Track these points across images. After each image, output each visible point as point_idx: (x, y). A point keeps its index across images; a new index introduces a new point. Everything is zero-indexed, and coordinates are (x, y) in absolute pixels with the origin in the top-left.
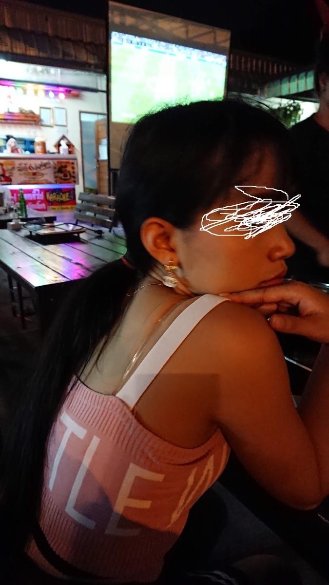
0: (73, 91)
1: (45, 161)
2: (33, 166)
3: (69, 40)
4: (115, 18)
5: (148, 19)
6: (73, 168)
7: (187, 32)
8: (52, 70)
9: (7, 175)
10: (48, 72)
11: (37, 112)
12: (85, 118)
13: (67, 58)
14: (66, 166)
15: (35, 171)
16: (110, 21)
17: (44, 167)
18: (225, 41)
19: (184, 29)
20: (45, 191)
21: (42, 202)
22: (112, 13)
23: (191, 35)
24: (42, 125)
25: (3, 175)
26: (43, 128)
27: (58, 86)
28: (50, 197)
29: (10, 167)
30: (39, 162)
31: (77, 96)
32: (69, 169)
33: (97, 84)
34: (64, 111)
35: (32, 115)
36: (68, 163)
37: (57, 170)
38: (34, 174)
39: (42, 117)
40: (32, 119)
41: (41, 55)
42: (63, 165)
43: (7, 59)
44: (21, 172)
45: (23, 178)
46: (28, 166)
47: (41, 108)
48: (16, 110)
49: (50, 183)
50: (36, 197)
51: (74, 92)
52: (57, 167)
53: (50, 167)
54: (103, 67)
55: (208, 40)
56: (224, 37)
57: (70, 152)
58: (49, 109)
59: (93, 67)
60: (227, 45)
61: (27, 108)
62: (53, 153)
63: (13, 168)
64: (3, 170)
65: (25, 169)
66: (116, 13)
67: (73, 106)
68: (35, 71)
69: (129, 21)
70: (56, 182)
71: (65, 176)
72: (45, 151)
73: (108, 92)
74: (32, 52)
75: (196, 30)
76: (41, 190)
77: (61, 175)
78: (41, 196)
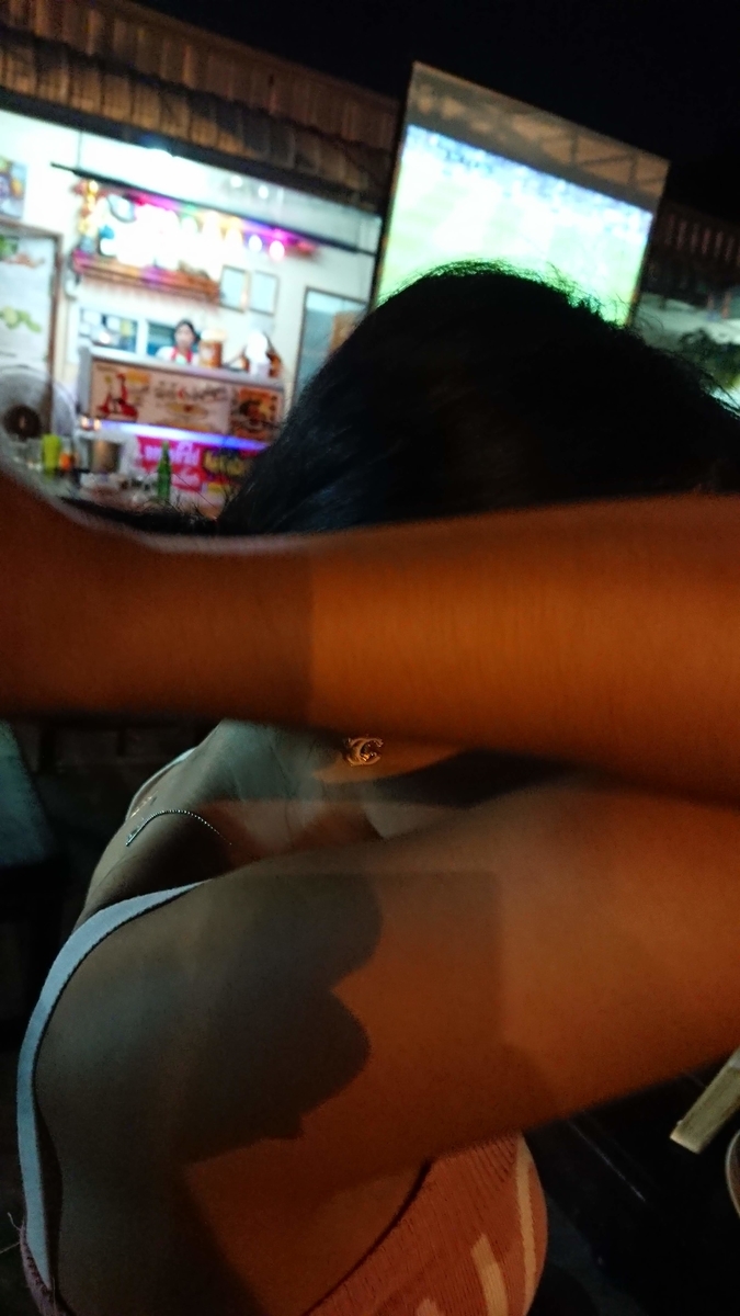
0: (302, 243)
1: (215, 385)
2: (190, 390)
3: (314, 131)
4: (420, 98)
5: (492, 112)
6: (273, 408)
7: (574, 150)
8: (264, 189)
9: (130, 401)
10: (254, 193)
11: (214, 276)
12: (318, 304)
13: (302, 169)
14: (257, 403)
15: (190, 402)
16: (410, 102)
17: (209, 398)
18: (653, 181)
19: (567, 144)
20: (204, 449)
21: (193, 470)
22: (418, 87)
23: (581, 158)
24: (221, 305)
25: (122, 401)
26: (222, 311)
27: (273, 226)
28: (211, 463)
29: (139, 385)
30: (202, 385)
31: (307, 255)
32: (264, 409)
33: (357, 234)
34: (272, 283)
35: (202, 279)
36: (264, 395)
37: (237, 407)
38: (188, 409)
39: (226, 288)
40: (203, 290)
41: (251, 154)
42: (254, 398)
43: (174, 152)
44: (160, 401)
45: (163, 414)
46: (178, 389)
47: (226, 267)
48: (171, 265)
49: (217, 432)
50: (184, 458)
51: (304, 245)
52: (240, 401)
53: (224, 399)
54: (378, 199)
55: (616, 173)
56: (652, 172)
57: (272, 373)
58: (242, 271)
59: (355, 197)
60: (657, 189)
61: (196, 264)
62: (236, 370)
63: (146, 389)
64: (124, 390)
65: (171, 394)
66: (426, 88)
67: (296, 274)
68: (227, 187)
69: (451, 108)
70: (231, 433)
71: (254, 422)
72: (218, 362)
73: (379, 256)
74: (230, 146)
75: (593, 148)
76: (196, 446)
77: (242, 418)
78: (193, 459)
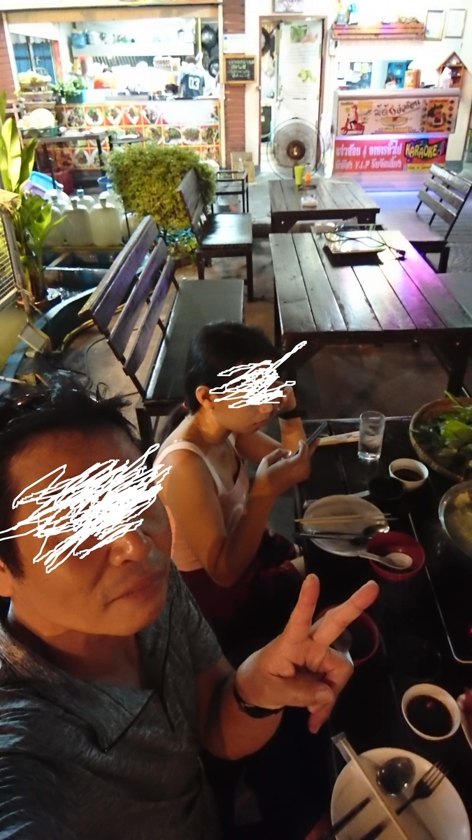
1: (412, 100)
2: (396, 108)
6: (451, 109)
9: (360, 121)
14: (441, 107)
15: (397, 115)
17: (410, 109)
20: (406, 143)
21: (398, 158)
24: (425, 40)
25: (355, 122)
26: (426, 43)
28: (411, 151)
29: (365, 110)
30: (403, 102)
32: (445, 110)
34: (464, 12)
35: (415, 25)
36: (446, 101)
37: (427, 112)
38: (395, 119)
39: (429, 27)
40: (414, 31)
42: (438, 104)
44: (377, 117)
45: (379, 126)
46: (388, 108)
47: (429, 11)
48: (393, 20)
49: (414, 132)
50: (392, 151)
52: (428, 108)
53: (418, 109)
62: (427, 87)
63: (369, 112)
64: (356, 114)
65: (384, 112)
70: (423, 130)
71: (437, 120)
76: (400, 141)
77: (432, 120)
78: (398, 150)
